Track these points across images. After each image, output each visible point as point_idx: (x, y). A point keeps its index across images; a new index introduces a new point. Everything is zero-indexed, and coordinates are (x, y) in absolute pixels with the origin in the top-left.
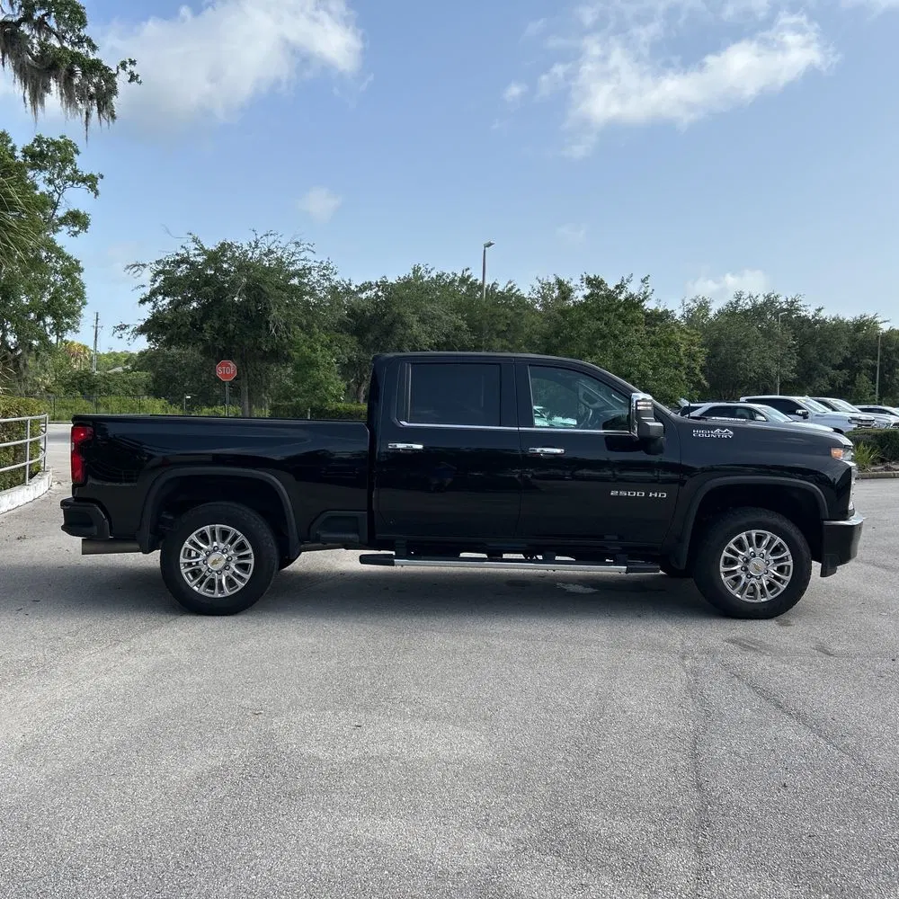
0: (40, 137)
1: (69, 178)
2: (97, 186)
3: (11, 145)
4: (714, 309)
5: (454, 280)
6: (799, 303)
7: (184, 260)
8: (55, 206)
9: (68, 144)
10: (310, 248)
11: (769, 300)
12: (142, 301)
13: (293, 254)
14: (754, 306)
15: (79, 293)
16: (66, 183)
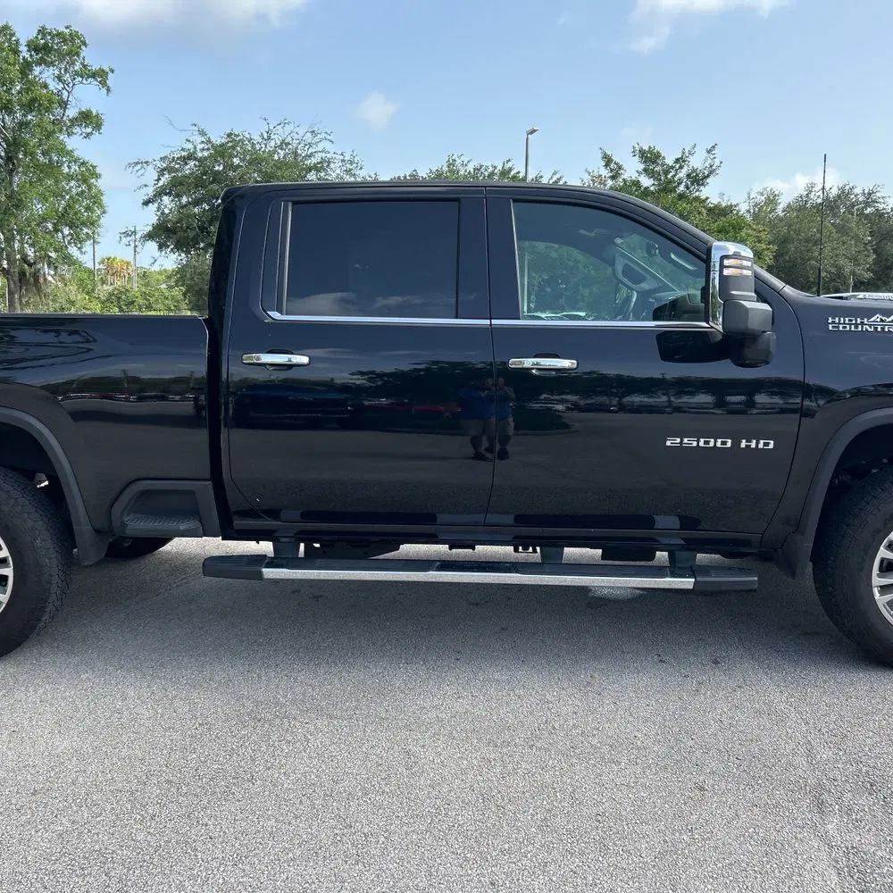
0: (43, 28)
1: (77, 73)
2: (108, 82)
3: (14, 38)
4: (783, 202)
5: (492, 174)
6: (878, 194)
7: (191, 157)
8: (64, 105)
9: (74, 36)
10: (328, 137)
11: (843, 192)
12: (146, 203)
13: (310, 145)
14: (826, 199)
15: (96, 199)
16: (74, 79)
